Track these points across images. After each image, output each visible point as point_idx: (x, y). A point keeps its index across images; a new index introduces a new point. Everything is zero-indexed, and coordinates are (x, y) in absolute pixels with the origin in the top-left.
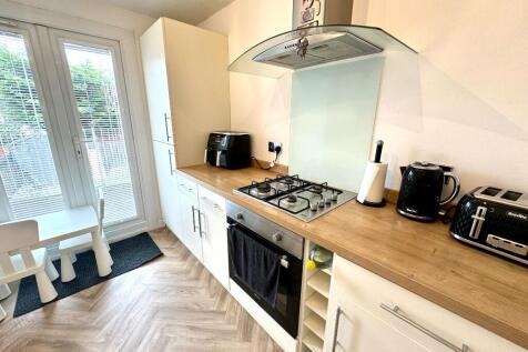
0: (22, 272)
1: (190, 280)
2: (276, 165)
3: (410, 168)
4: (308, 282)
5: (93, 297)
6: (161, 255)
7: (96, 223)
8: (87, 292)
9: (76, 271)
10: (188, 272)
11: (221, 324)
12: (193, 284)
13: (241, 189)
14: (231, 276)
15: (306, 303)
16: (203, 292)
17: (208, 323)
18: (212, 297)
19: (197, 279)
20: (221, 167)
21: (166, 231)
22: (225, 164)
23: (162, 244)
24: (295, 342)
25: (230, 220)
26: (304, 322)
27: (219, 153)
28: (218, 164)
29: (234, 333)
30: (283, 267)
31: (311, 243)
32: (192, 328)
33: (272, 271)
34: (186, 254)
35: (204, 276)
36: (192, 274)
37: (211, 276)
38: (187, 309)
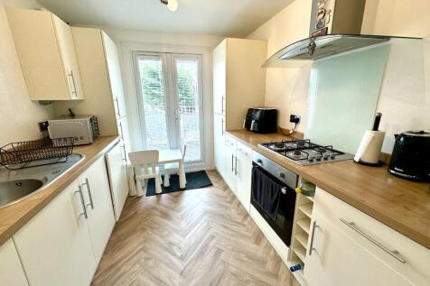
0: (151, 175)
1: (227, 202)
2: (294, 132)
3: (402, 135)
4: (299, 207)
5: (176, 197)
6: (211, 185)
7: (181, 157)
8: (174, 194)
9: (170, 183)
10: (226, 198)
11: (242, 230)
12: (228, 205)
13: (264, 144)
14: (252, 202)
15: (297, 222)
16: (233, 211)
17: (235, 228)
18: (239, 214)
19: (231, 202)
20: (253, 131)
21: (215, 172)
22: (256, 129)
23: (212, 179)
24: (288, 248)
25: (254, 164)
26: (295, 236)
27: (253, 122)
28: (251, 129)
29: (250, 238)
30: (282, 193)
31: (303, 179)
32: (225, 227)
33: (275, 196)
34: (226, 187)
35: (235, 202)
36: (228, 199)
37: (240, 203)
38: (223, 217)
